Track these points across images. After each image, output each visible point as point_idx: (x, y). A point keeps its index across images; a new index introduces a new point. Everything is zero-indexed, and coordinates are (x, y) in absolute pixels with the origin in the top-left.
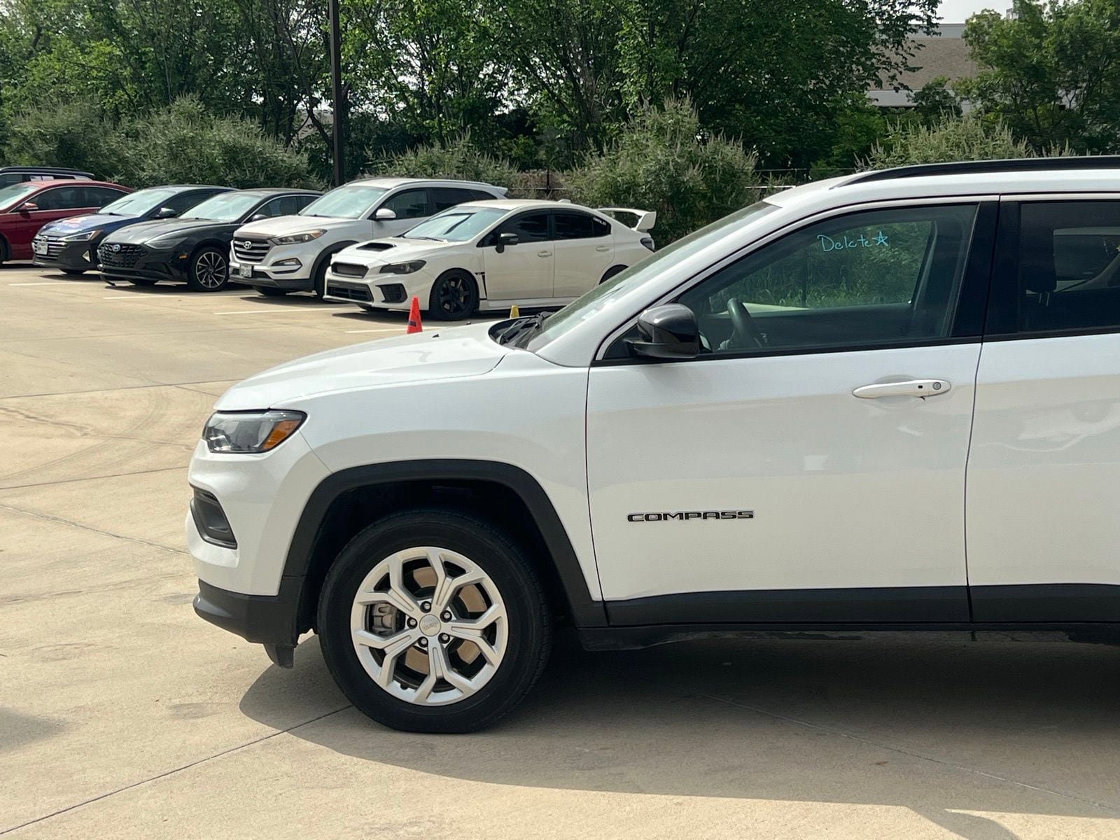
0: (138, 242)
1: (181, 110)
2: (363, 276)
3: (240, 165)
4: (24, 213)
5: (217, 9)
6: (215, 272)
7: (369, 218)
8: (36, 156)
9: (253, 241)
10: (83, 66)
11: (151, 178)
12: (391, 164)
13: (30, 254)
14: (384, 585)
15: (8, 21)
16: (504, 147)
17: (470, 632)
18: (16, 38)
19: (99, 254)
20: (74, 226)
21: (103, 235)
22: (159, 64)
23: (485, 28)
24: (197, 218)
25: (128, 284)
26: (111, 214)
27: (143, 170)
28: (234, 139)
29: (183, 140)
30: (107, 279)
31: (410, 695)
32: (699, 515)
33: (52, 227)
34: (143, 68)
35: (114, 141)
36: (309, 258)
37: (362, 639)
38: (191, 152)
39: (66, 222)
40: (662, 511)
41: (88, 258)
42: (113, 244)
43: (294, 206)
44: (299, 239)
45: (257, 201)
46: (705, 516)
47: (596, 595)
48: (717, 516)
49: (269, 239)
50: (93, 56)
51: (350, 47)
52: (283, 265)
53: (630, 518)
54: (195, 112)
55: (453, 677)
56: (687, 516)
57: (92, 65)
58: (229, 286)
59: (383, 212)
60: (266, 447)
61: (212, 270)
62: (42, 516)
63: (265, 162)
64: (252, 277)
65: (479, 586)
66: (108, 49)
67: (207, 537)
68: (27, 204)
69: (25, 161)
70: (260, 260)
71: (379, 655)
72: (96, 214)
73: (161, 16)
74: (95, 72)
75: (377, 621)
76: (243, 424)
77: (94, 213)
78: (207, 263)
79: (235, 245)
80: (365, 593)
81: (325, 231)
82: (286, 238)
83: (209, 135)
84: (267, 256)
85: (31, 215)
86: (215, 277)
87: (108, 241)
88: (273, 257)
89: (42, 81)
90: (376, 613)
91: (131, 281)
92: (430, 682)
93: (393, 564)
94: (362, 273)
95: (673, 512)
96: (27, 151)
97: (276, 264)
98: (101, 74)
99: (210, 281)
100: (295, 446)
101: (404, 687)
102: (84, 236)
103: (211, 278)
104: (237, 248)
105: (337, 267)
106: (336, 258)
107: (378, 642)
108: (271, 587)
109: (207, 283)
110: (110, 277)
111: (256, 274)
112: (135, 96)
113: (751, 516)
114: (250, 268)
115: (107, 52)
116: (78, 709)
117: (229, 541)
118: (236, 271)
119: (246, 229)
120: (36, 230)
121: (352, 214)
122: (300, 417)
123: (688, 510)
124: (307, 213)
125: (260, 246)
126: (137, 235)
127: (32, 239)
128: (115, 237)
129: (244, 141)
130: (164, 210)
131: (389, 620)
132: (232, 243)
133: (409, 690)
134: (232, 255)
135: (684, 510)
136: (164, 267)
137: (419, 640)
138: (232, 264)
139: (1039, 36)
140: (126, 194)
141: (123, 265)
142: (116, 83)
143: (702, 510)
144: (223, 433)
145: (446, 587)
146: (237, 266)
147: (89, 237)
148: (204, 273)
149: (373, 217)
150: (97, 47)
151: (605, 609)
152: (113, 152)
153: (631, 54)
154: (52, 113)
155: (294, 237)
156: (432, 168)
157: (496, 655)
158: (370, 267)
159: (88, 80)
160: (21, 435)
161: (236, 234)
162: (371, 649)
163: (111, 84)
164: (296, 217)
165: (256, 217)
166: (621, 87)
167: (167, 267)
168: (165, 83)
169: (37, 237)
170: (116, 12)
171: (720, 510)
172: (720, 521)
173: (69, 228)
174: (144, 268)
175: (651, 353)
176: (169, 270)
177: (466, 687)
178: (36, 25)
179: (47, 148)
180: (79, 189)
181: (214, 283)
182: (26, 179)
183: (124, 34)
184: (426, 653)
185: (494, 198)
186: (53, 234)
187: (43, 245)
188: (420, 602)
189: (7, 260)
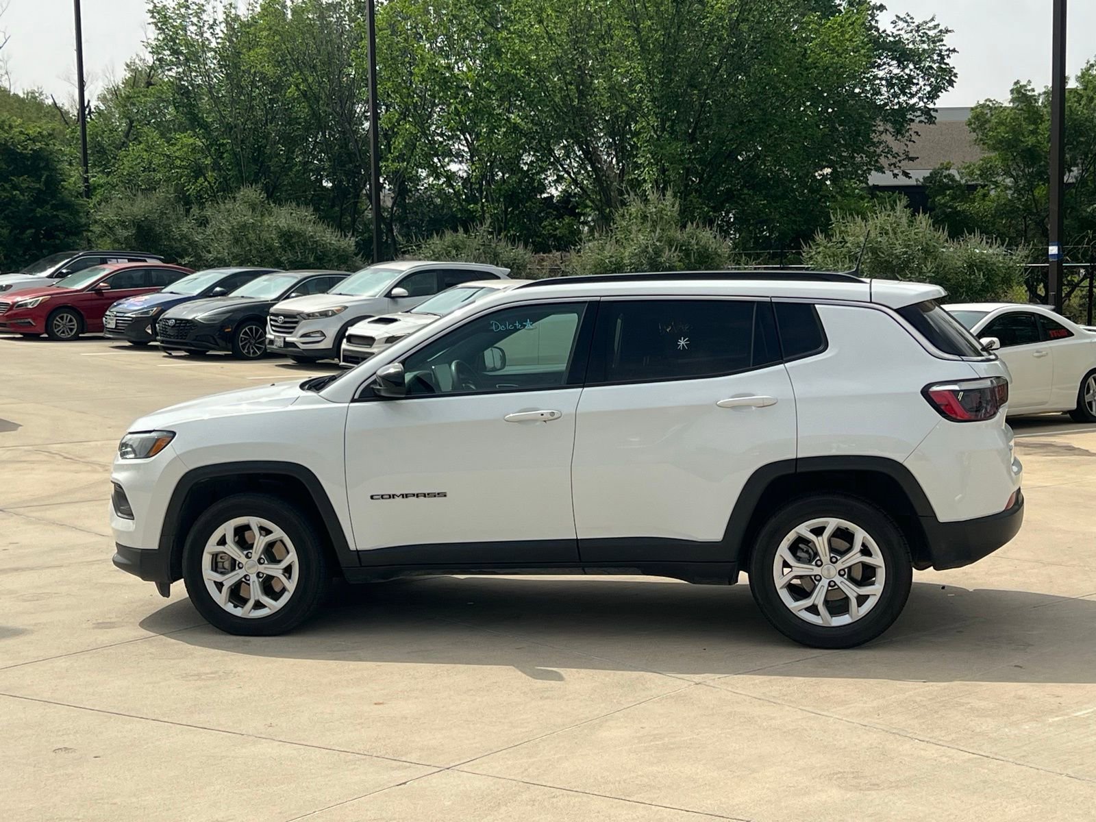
0: (190, 317)
1: (246, 199)
2: (371, 345)
3: (292, 247)
4: (99, 292)
5: (288, 104)
6: (256, 343)
7: (385, 296)
8: (117, 241)
9: (285, 316)
10: (168, 156)
11: (216, 258)
12: (419, 247)
13: (101, 328)
14: (222, 542)
15: (104, 114)
16: (550, 227)
17: (276, 570)
18: (110, 130)
19: (158, 328)
20: (138, 304)
21: (163, 311)
22: (235, 154)
23: (515, 124)
24: (243, 297)
25: (183, 353)
26: (172, 293)
27: (209, 252)
28: (288, 225)
29: (245, 225)
30: (165, 349)
31: (238, 612)
32: (414, 495)
33: (120, 304)
34: (222, 158)
35: (186, 226)
36: (332, 332)
37: (209, 576)
38: (252, 236)
39: (132, 300)
40: (391, 493)
41: (150, 331)
42: (169, 319)
43: (324, 286)
44: (324, 314)
45: (295, 281)
46: (418, 496)
47: (352, 547)
48: (425, 495)
49: (299, 314)
50: (177, 147)
51: (400, 140)
52: (309, 336)
53: (372, 497)
54: (257, 201)
55: (266, 600)
56: (407, 496)
57: (177, 154)
58: (267, 355)
59: (398, 291)
60: (151, 454)
61: (253, 342)
62: (53, 523)
63: (315, 245)
64: (284, 347)
65: (282, 541)
66: (191, 141)
67: (119, 514)
68: (101, 284)
69: (105, 245)
70: (291, 333)
71: (219, 586)
72: (158, 292)
73: (238, 111)
74: (179, 162)
75: (220, 565)
76: (143, 440)
77: (158, 291)
78: (249, 335)
79: (271, 320)
80: (211, 546)
81: (346, 308)
82: (313, 313)
83: (268, 221)
84: (297, 329)
85: (105, 295)
86: (256, 347)
87: (166, 316)
88: (302, 328)
89: (131, 170)
90: (219, 560)
91: (186, 351)
92: (251, 603)
93: (227, 528)
94: (370, 343)
95: (398, 494)
96: (109, 237)
97: (303, 336)
98: (184, 163)
99: (252, 351)
100: (168, 453)
101: (235, 606)
102: (147, 313)
103: (252, 348)
104: (272, 323)
105: (351, 339)
106: (352, 331)
107: (219, 578)
108: (153, 544)
109: (249, 352)
110: (168, 348)
111: (287, 344)
112: (215, 183)
113: (445, 496)
114: (282, 339)
115: (190, 143)
116: (36, 625)
117: (130, 515)
118: (272, 342)
119: (283, 306)
120: (108, 306)
121: (371, 293)
122: (172, 435)
123: (407, 493)
124: (334, 292)
125: (291, 321)
126: (193, 311)
127: (103, 315)
128: (172, 313)
129: (297, 226)
130: (218, 289)
131: (227, 565)
132: (268, 318)
133: (239, 608)
134: (268, 328)
135: (405, 492)
136: (211, 338)
137: (245, 576)
138: (268, 336)
139: (1035, 123)
140: (187, 275)
141: (177, 337)
142: (199, 172)
143: (416, 492)
144: (131, 446)
145: (260, 542)
146: (272, 337)
147: (151, 313)
148: (246, 343)
149: (389, 295)
150: (181, 139)
151: (358, 555)
152: (184, 237)
153: (646, 147)
154: (131, 202)
155: (319, 312)
156: (455, 251)
157: (291, 586)
158: (377, 338)
159: (174, 168)
160: (55, 471)
161: (272, 310)
162: (215, 582)
163: (194, 172)
164: (325, 295)
165: (293, 295)
166: (639, 176)
167: (214, 339)
168: (240, 171)
169: (108, 313)
170: (198, 108)
171: (426, 492)
172: (427, 499)
173: (134, 305)
174: (195, 340)
175: (383, 394)
176: (216, 341)
177: (273, 606)
178: (128, 118)
179: (126, 233)
180: (148, 271)
181: (255, 352)
182: (104, 262)
183: (206, 127)
184: (249, 585)
185: (498, 278)
186: (121, 310)
187: (112, 320)
188: (245, 552)
189: (83, 333)
